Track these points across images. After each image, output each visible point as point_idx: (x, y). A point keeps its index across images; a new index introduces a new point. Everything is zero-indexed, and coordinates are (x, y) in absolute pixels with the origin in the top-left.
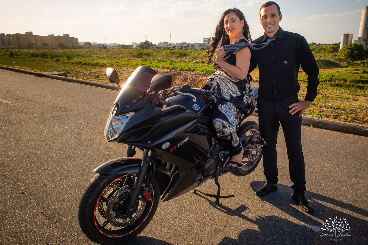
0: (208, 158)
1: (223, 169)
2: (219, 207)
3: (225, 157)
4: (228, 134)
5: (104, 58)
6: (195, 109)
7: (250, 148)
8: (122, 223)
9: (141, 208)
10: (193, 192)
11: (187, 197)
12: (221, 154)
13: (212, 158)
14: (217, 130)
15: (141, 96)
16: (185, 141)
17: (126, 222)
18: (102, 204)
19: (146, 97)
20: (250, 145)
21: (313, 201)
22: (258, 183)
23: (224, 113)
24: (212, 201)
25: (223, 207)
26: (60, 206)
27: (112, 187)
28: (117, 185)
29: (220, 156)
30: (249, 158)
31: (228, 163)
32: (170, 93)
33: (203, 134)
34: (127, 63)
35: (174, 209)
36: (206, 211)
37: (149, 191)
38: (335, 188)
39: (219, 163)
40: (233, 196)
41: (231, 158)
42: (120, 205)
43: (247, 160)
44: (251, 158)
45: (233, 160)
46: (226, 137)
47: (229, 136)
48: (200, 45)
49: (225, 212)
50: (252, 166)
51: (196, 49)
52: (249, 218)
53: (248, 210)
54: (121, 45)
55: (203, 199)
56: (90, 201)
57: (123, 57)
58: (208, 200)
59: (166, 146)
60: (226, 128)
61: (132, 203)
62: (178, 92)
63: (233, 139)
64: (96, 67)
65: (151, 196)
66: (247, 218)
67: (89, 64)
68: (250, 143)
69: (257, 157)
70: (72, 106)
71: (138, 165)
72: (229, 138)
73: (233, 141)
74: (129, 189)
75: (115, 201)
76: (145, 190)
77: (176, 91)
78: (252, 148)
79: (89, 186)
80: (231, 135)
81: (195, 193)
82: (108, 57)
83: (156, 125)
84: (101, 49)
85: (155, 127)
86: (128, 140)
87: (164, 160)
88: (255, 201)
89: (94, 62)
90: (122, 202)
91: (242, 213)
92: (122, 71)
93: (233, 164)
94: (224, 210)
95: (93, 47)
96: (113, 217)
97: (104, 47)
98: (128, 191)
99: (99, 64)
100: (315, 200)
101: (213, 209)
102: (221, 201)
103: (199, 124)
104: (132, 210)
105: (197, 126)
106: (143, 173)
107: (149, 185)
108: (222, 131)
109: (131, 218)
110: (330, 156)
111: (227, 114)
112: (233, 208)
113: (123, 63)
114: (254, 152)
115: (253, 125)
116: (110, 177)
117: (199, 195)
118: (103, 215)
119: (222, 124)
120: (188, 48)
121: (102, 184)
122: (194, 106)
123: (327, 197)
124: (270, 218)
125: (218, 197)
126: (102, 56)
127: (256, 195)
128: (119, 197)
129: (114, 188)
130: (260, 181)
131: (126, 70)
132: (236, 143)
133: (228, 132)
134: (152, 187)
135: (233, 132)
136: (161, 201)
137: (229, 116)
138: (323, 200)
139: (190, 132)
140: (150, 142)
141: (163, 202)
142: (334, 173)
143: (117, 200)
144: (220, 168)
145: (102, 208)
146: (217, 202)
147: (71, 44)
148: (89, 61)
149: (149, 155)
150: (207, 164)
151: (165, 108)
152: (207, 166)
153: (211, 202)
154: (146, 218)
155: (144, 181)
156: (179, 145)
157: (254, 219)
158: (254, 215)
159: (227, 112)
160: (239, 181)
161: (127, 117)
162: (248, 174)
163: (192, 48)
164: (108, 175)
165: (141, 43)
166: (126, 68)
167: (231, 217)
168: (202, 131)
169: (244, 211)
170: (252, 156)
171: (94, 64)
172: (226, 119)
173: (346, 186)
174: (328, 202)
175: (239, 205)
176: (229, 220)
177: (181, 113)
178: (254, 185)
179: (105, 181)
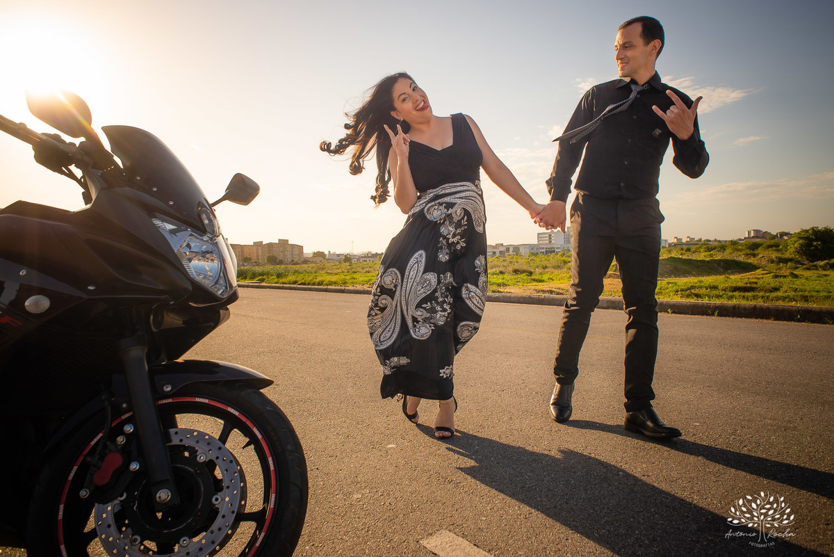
48: (531, 247)
51: (523, 254)
95: (328, 259)
120: (506, 254)
147: (290, 256)
163: (515, 253)
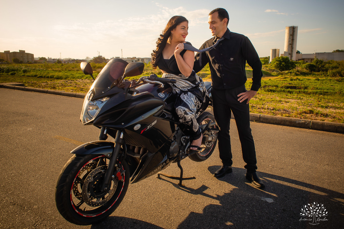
0: (173, 141)
1: (185, 153)
2: (182, 188)
3: (187, 141)
4: (190, 119)
5: (60, 71)
6: (161, 96)
7: (207, 135)
8: (96, 202)
9: (113, 188)
10: (157, 177)
11: (152, 181)
12: (182, 139)
13: (176, 141)
14: (179, 117)
15: (115, 84)
16: (153, 124)
17: (99, 202)
18: (77, 185)
19: (119, 84)
20: (206, 132)
21: (264, 179)
22: (214, 167)
23: (185, 101)
24: (176, 183)
25: (186, 188)
26: (30, 196)
27: (86, 169)
28: (91, 167)
29: (182, 140)
30: (206, 144)
31: (189, 147)
32: (139, 82)
33: (168, 119)
34: (82, 75)
35: (141, 192)
36: (172, 192)
37: (121, 171)
38: (281, 168)
39: (181, 147)
40: (194, 178)
41: (191, 142)
42: (95, 185)
43: (204, 146)
44: (207, 144)
45: (194, 144)
46: (188, 122)
47: (190, 122)
48: (149, 59)
49: (188, 192)
50: (209, 152)
51: (146, 62)
52: (211, 196)
53: (208, 189)
54: (76, 60)
55: (167, 182)
56: (68, 180)
57: (78, 70)
58: (171, 183)
59: (137, 127)
60: (187, 114)
61: (106, 182)
62: (147, 80)
63: (194, 124)
64: (51, 79)
65: (122, 176)
66: (209, 195)
67: (45, 77)
68: (207, 130)
69: (212, 143)
70: (32, 111)
71: (110, 147)
72: (190, 123)
73: (193, 126)
74: (102, 169)
75: (90, 181)
76: (117, 170)
77: (144, 80)
78: (209, 135)
79: (67, 167)
80: (192, 120)
81: (159, 177)
82: (63, 70)
83: (129, 108)
84: (56, 64)
85: (128, 109)
86: (103, 123)
87: (133, 144)
88: (214, 181)
89: (51, 74)
90: (96, 182)
91: (204, 192)
92: (77, 82)
93: (193, 148)
94: (187, 190)
95: (48, 62)
96: (88, 197)
97: (59, 61)
98: (101, 172)
99: (54, 77)
100: (265, 178)
101: (177, 190)
102: (184, 183)
103: (164, 111)
104: (106, 188)
105: (163, 112)
106: (116, 154)
107: (121, 166)
108: (184, 117)
109: (103, 198)
110: (273, 144)
111: (188, 102)
112: (196, 188)
113: (77, 75)
114: (210, 139)
115: (208, 115)
116: (86, 157)
117: (163, 180)
118: (77, 197)
119: (184, 110)
121: (78, 164)
122: (160, 94)
123: (276, 175)
124: (229, 194)
125: (181, 179)
126: (57, 69)
127: (215, 177)
128: (94, 177)
129: (87, 170)
130: (216, 166)
131: (81, 81)
132: (196, 129)
133: (189, 118)
134: (123, 168)
135: (194, 118)
136: (130, 182)
137: (189, 103)
138: (272, 178)
139: (158, 116)
140: (123, 124)
141: (132, 183)
142: (278, 157)
143: (91, 179)
144: (182, 152)
145: (77, 190)
146: (180, 184)
147: (27, 59)
148: (45, 74)
149: (122, 137)
150: (172, 147)
151: (135, 94)
152: (172, 148)
153: (174, 185)
154: (117, 199)
155: (117, 162)
156: (148, 127)
157: (216, 196)
158: (215, 193)
159: (188, 101)
160: (197, 166)
161: (102, 102)
162: (205, 160)
164: (84, 156)
165: (94, 57)
166: (81, 80)
167: (194, 195)
168: (167, 116)
169: (205, 190)
170: (208, 142)
171: (50, 77)
172: (187, 107)
173: (290, 166)
174: (276, 179)
175: (200, 185)
176: (193, 198)
177: (150, 98)
178: (211, 169)
179: (82, 161)
